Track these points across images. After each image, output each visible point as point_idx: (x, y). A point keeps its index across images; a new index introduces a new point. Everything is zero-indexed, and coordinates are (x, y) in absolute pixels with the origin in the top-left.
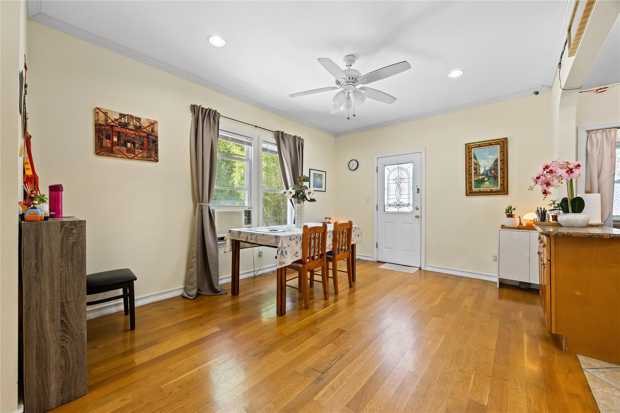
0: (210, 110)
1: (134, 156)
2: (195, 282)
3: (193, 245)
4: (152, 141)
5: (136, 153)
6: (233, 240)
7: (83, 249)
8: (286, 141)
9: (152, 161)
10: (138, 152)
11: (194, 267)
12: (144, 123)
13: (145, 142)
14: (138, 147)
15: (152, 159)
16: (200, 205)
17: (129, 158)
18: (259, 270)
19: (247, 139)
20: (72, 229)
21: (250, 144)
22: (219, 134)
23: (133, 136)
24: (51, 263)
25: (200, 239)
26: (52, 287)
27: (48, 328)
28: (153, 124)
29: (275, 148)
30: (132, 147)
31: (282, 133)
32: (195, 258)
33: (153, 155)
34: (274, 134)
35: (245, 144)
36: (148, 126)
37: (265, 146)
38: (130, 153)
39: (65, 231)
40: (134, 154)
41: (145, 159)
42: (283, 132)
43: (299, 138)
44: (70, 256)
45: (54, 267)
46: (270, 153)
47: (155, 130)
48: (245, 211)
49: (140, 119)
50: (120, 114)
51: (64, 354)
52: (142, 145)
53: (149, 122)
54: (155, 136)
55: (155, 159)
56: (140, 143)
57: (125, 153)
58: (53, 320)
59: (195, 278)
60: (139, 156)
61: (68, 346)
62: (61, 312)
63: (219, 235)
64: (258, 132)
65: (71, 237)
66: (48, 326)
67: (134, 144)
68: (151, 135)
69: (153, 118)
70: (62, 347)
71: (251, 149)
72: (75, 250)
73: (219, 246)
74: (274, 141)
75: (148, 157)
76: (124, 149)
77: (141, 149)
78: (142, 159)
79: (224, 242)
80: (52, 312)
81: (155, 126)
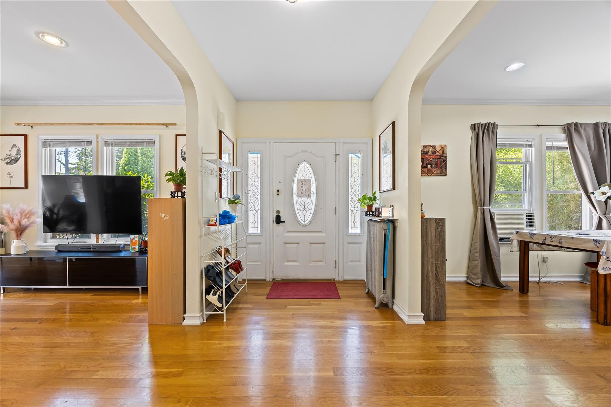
0: (489, 124)
1: (432, 174)
2: (479, 273)
3: (475, 242)
4: (443, 161)
5: (433, 171)
6: (520, 240)
7: (444, 235)
8: (582, 131)
9: (443, 175)
10: (434, 170)
11: (478, 260)
12: (438, 148)
13: (439, 162)
14: (434, 167)
15: (443, 174)
16: (482, 208)
17: (429, 176)
18: (544, 277)
19: (527, 141)
20: (440, 223)
21: (530, 146)
22: (498, 143)
23: (431, 159)
24: (431, 240)
25: (482, 238)
26: (432, 254)
27: (430, 276)
28: (443, 148)
29: (566, 144)
30: (431, 167)
31: (576, 124)
32: (478, 253)
33: (444, 171)
34: (562, 128)
35: (525, 147)
36: (440, 150)
37: (549, 144)
38: (430, 172)
39: (437, 224)
40: (432, 172)
41: (438, 175)
42: (578, 122)
43: (603, 124)
44: (439, 238)
45: (433, 243)
46: (557, 150)
47: (445, 152)
48: (526, 214)
49: (435, 146)
50: (424, 146)
51: (436, 293)
52: (437, 165)
53: (441, 147)
54: (445, 156)
55: (445, 173)
56: (435, 163)
57: (427, 173)
58: (432, 272)
59: (479, 270)
60: (435, 173)
61: (438, 289)
62: (435, 269)
63: (500, 236)
64: (540, 130)
65: (439, 227)
66: (430, 275)
67: (431, 165)
68: (442, 156)
69: (443, 143)
70: (436, 288)
71: (532, 151)
72: (441, 235)
73: (500, 246)
74: (563, 136)
75: (440, 173)
76: (426, 169)
77: (436, 168)
78: (437, 175)
79: (510, 243)
80: (432, 267)
81: (445, 149)
